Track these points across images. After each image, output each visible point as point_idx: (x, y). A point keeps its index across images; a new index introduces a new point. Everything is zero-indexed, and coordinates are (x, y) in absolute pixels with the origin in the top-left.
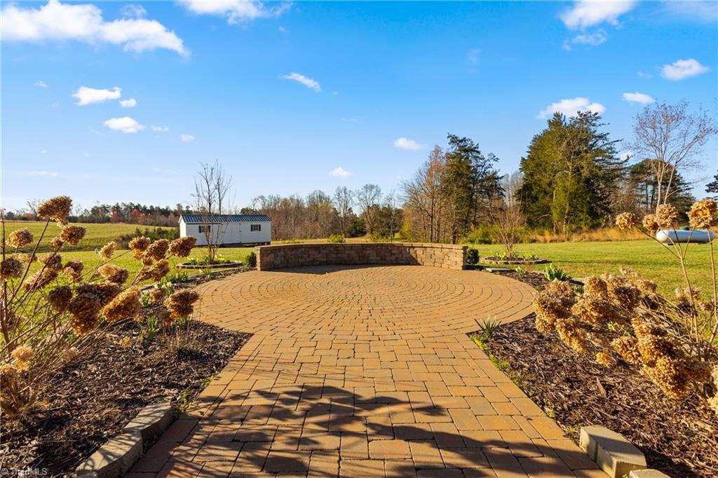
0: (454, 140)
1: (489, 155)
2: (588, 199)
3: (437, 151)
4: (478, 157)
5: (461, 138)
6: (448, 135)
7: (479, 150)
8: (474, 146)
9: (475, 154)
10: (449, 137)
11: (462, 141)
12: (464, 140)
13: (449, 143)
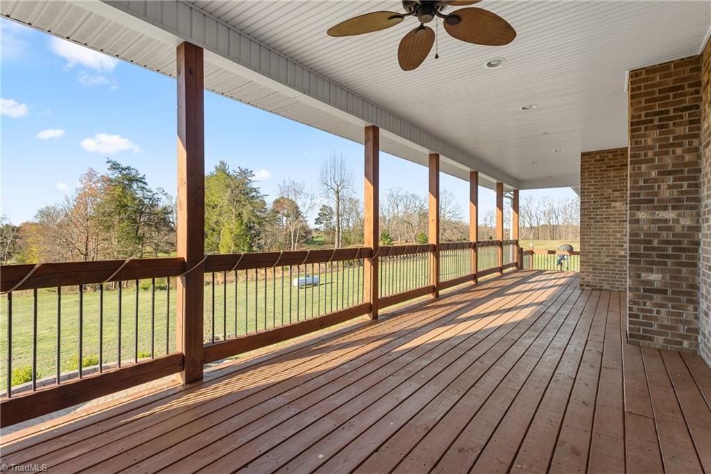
0: (115, 166)
1: (158, 189)
2: (248, 240)
3: (91, 174)
4: (144, 188)
5: (124, 166)
6: (107, 160)
7: (146, 181)
8: (140, 176)
9: (140, 184)
10: (108, 162)
11: (125, 169)
12: (129, 168)
13: (109, 169)
